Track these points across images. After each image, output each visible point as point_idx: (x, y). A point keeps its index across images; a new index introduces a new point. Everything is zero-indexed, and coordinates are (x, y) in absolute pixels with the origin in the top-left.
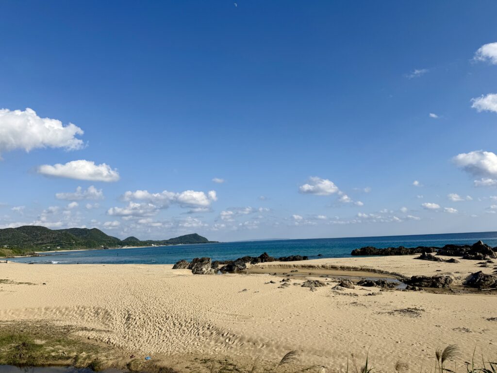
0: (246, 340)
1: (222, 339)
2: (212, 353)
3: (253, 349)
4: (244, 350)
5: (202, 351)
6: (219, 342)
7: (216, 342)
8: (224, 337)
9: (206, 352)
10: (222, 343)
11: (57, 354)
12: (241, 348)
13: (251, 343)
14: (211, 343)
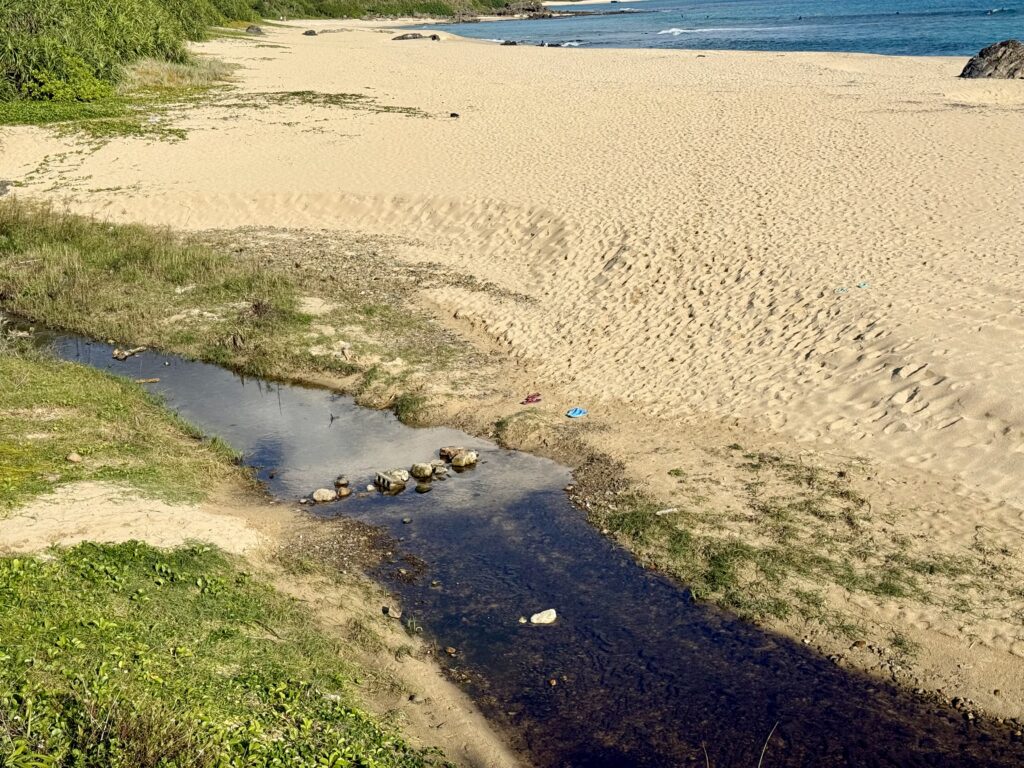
0: (982, 407)
1: (885, 385)
2: (812, 436)
3: (988, 449)
4: (950, 448)
5: (775, 421)
6: (865, 396)
7: (855, 396)
8: (900, 380)
9: (790, 426)
10: (875, 404)
11: (325, 352)
12: (936, 439)
13: (993, 426)
14: (831, 397)
